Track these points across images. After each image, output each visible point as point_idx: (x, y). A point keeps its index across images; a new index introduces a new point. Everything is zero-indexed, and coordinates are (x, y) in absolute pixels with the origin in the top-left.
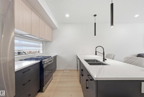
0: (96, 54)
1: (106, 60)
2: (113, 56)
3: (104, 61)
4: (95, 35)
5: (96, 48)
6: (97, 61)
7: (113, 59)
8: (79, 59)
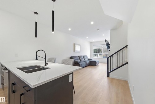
0: (37, 59)
1: (47, 64)
2: (54, 59)
3: (45, 65)
4: (36, 36)
5: (37, 51)
6: (38, 67)
7: (54, 62)
8: (6, 69)
